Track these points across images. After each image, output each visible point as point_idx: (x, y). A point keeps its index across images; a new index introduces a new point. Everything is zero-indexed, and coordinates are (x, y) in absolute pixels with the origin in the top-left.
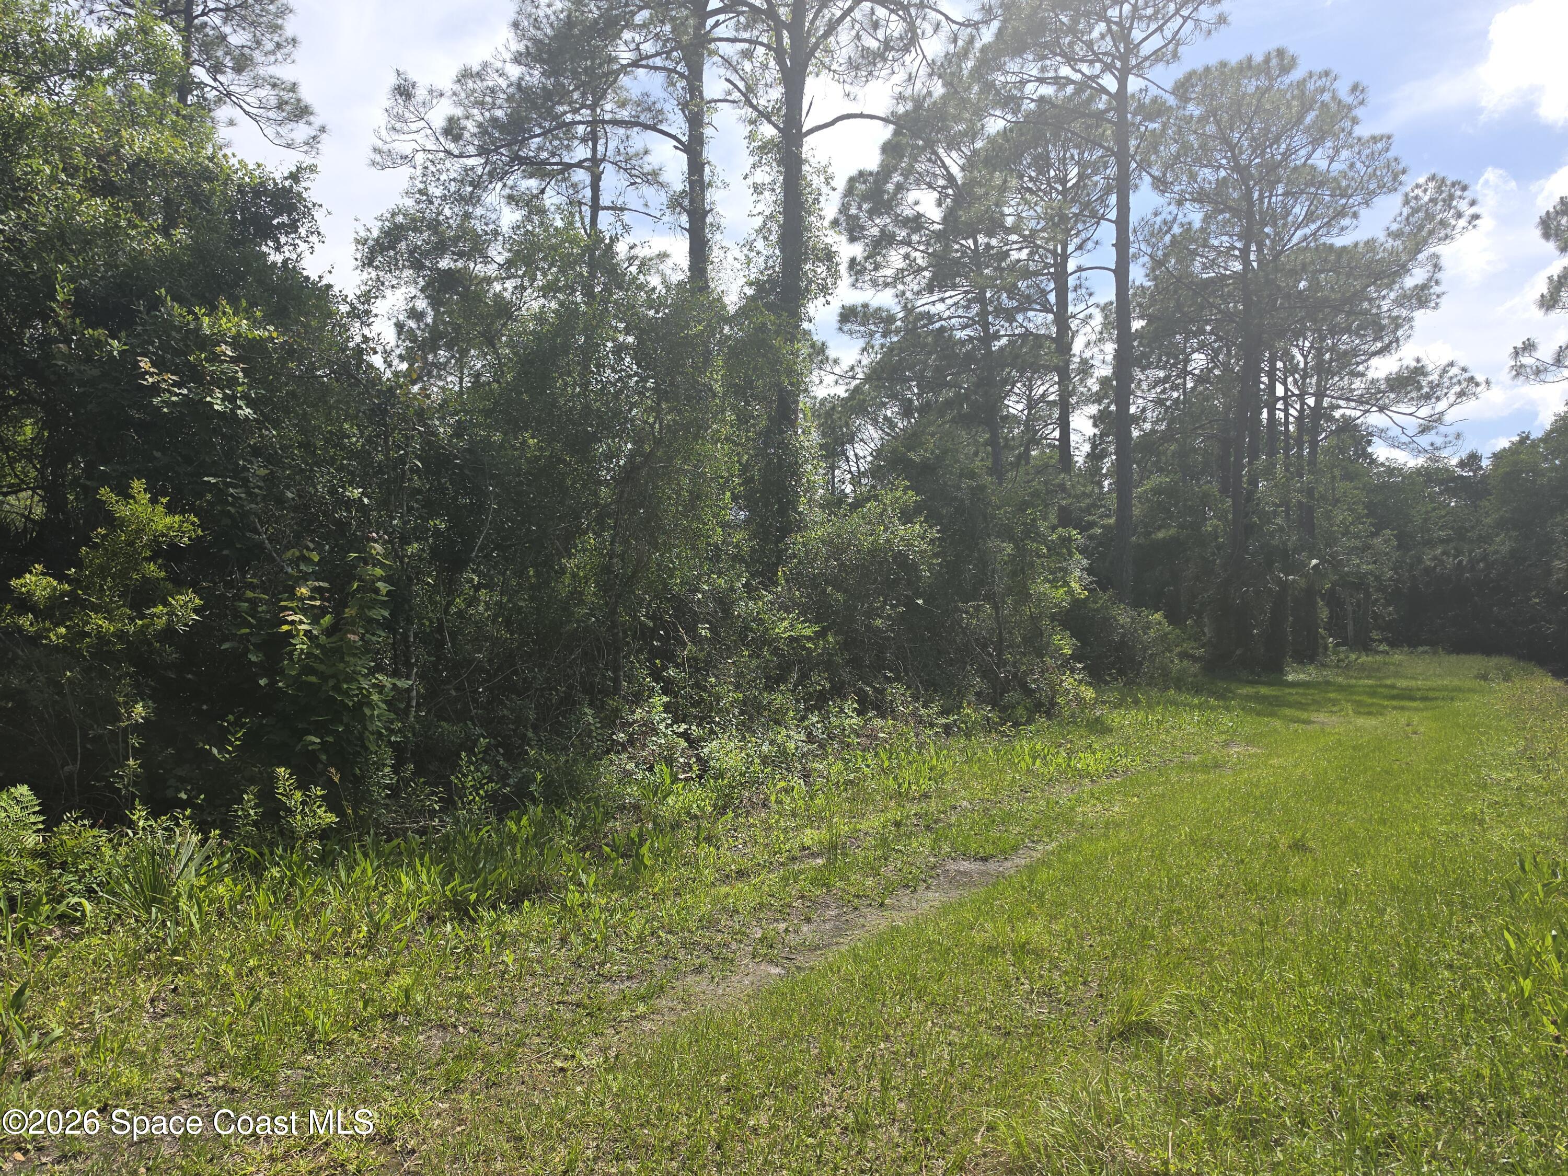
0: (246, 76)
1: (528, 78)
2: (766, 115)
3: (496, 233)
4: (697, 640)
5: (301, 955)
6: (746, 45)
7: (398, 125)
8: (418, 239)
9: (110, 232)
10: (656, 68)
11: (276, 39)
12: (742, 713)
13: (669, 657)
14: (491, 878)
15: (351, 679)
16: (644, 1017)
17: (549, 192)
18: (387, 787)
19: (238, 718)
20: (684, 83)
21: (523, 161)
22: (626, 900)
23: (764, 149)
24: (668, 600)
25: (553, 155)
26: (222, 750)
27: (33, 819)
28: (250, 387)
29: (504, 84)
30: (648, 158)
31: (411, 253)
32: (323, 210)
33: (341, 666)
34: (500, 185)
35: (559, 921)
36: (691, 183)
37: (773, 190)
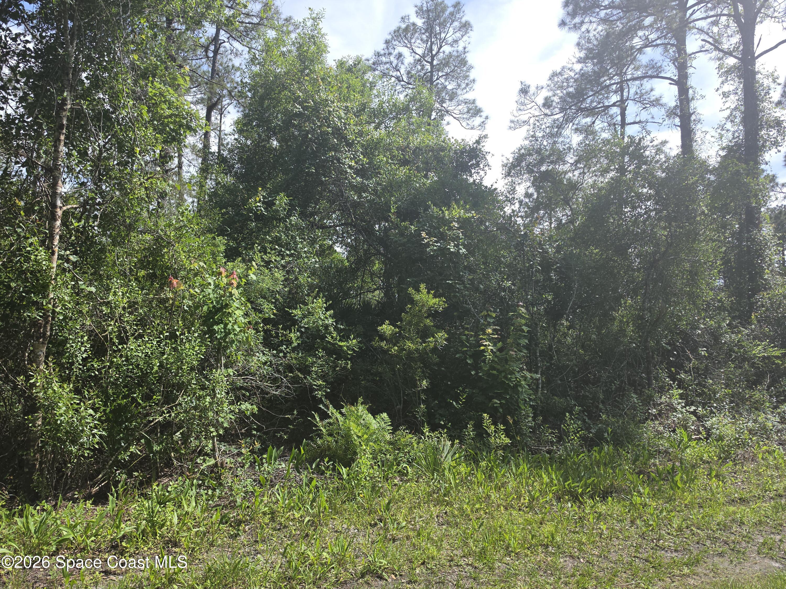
0: (454, 102)
1: (585, 68)
2: (729, 53)
3: (569, 149)
4: (699, 357)
5: (499, 506)
6: (715, 18)
7: (522, 108)
8: (530, 159)
9: (408, 180)
10: (657, 45)
11: (466, 81)
12: (731, 402)
13: (680, 367)
14: (589, 481)
15: (512, 373)
16: (689, 576)
17: (597, 122)
18: (531, 427)
19: (464, 389)
20: (674, 49)
21: (582, 110)
22: (668, 505)
23: (729, 71)
24: (678, 334)
25: (599, 103)
26: (457, 403)
27: (388, 428)
28: (465, 240)
29: (572, 74)
30: (653, 93)
31: (528, 166)
32: (490, 155)
33: (507, 366)
34: (571, 124)
35: (629, 511)
36: (681, 101)
37: (736, 93)
